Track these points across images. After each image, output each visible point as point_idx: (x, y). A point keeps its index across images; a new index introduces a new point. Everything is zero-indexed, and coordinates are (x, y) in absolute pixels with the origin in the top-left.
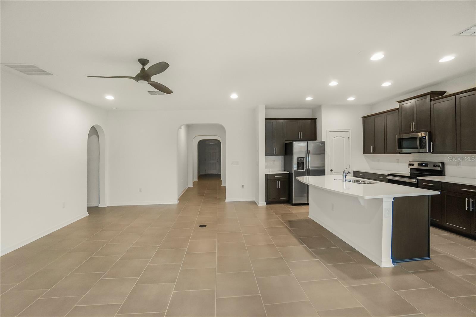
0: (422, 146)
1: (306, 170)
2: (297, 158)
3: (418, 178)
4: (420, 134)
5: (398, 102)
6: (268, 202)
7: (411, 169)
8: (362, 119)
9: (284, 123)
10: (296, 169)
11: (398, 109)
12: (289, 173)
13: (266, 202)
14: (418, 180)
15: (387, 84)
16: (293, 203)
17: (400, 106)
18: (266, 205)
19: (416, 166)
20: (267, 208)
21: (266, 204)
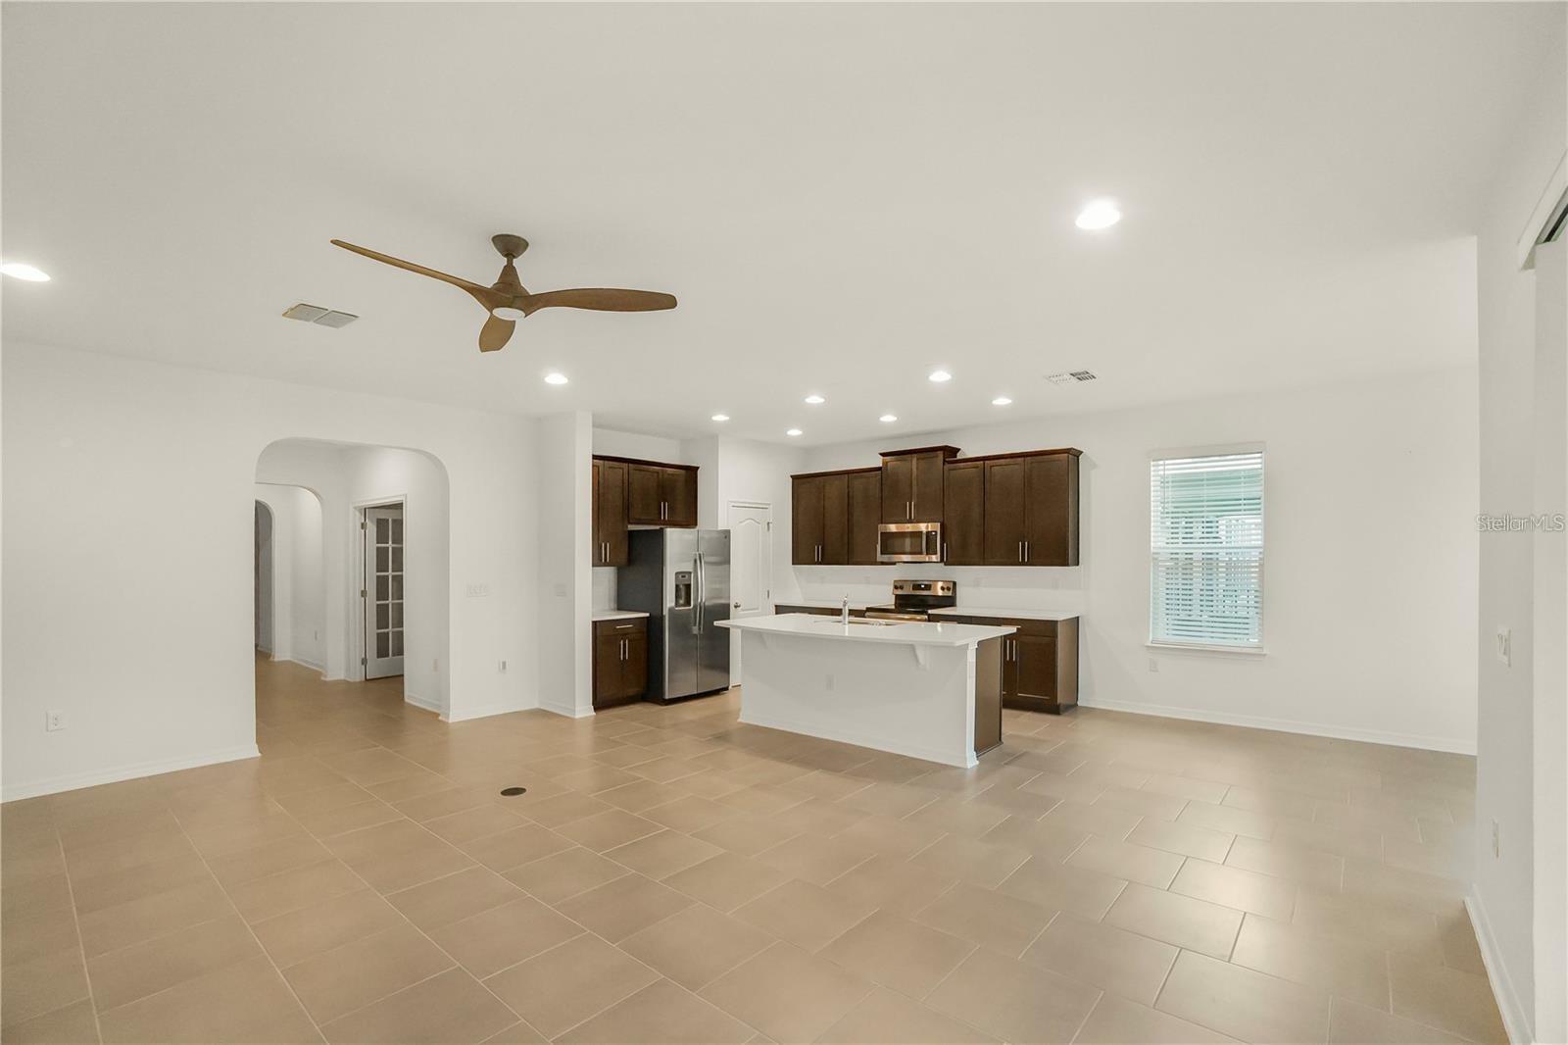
0: (930, 550)
1: (695, 606)
2: (677, 573)
3: (930, 612)
4: (923, 527)
5: (881, 454)
6: (599, 704)
7: (897, 596)
8: (791, 479)
9: (626, 471)
10: (673, 604)
11: (879, 469)
12: (648, 615)
13: (593, 704)
14: (929, 615)
15: (888, 418)
16: (667, 697)
17: (885, 463)
18: (594, 714)
19: (908, 591)
20: (596, 721)
21: (595, 709)
